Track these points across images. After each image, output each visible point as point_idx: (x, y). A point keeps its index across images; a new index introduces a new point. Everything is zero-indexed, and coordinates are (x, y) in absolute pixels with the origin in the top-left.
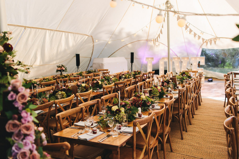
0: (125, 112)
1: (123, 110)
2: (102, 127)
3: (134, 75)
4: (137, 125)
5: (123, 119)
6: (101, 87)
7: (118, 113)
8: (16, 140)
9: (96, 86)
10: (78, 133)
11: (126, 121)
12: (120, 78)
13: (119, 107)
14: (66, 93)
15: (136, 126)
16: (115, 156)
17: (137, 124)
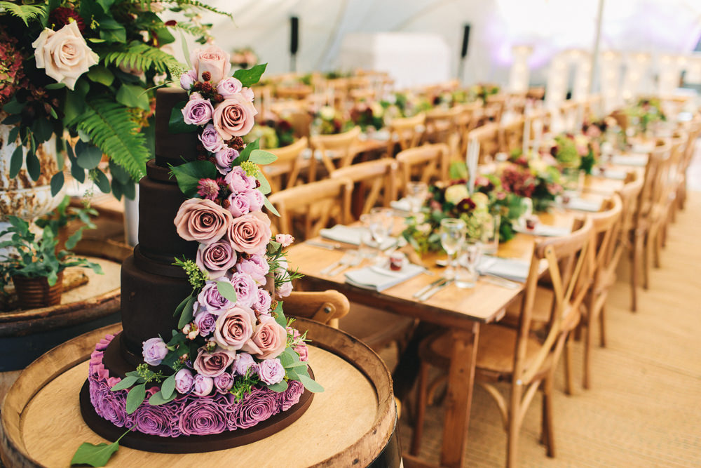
0: (491, 210)
1: (481, 201)
2: (416, 251)
3: (482, 96)
4: (547, 255)
5: (482, 232)
6: (379, 124)
7: (466, 211)
8: (210, 270)
9: (366, 119)
10: (340, 265)
11: (491, 240)
12: (437, 101)
13: (468, 189)
14: (278, 134)
15: (544, 257)
16: (460, 347)
17: (549, 252)
